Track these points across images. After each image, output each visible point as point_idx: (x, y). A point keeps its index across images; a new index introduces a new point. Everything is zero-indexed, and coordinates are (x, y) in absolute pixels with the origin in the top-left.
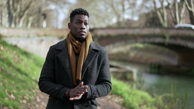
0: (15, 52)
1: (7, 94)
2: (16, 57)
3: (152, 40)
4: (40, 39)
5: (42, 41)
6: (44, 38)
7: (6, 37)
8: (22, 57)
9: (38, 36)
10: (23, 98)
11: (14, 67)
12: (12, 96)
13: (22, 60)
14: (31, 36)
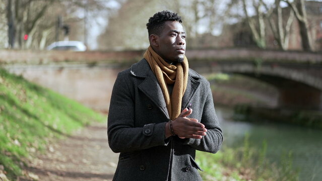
0: (19, 86)
1: (10, 139)
2: (21, 93)
3: (235, 68)
4: (59, 66)
5: (61, 69)
6: (65, 65)
7: (6, 63)
8: (30, 93)
9: (56, 61)
10: (31, 146)
11: (18, 107)
12: (16, 142)
13: (30, 98)
14: (45, 61)
